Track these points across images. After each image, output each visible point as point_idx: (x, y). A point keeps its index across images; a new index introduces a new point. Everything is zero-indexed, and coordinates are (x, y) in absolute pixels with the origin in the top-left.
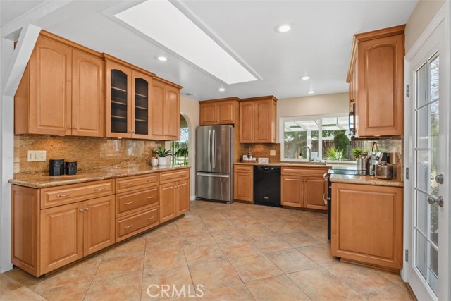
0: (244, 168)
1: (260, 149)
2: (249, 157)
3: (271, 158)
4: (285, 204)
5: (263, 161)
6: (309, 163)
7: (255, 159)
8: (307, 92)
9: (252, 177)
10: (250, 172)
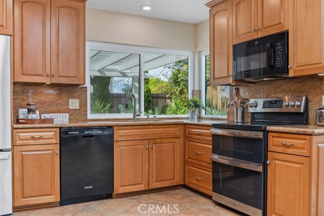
0: (37, 135)
3: (73, 114)
4: (122, 190)
7: (46, 116)
9: (58, 152)
10: (53, 141)
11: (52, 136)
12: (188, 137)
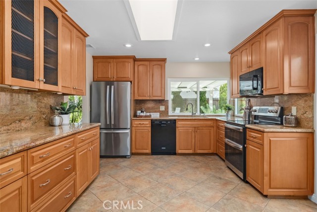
0: (142, 122)
1: (150, 105)
2: (142, 112)
3: (162, 113)
4: (180, 151)
5: (156, 116)
6: (192, 116)
7: (148, 114)
8: (194, 59)
9: (150, 130)
10: (148, 126)
11: (148, 123)
12: (218, 127)
